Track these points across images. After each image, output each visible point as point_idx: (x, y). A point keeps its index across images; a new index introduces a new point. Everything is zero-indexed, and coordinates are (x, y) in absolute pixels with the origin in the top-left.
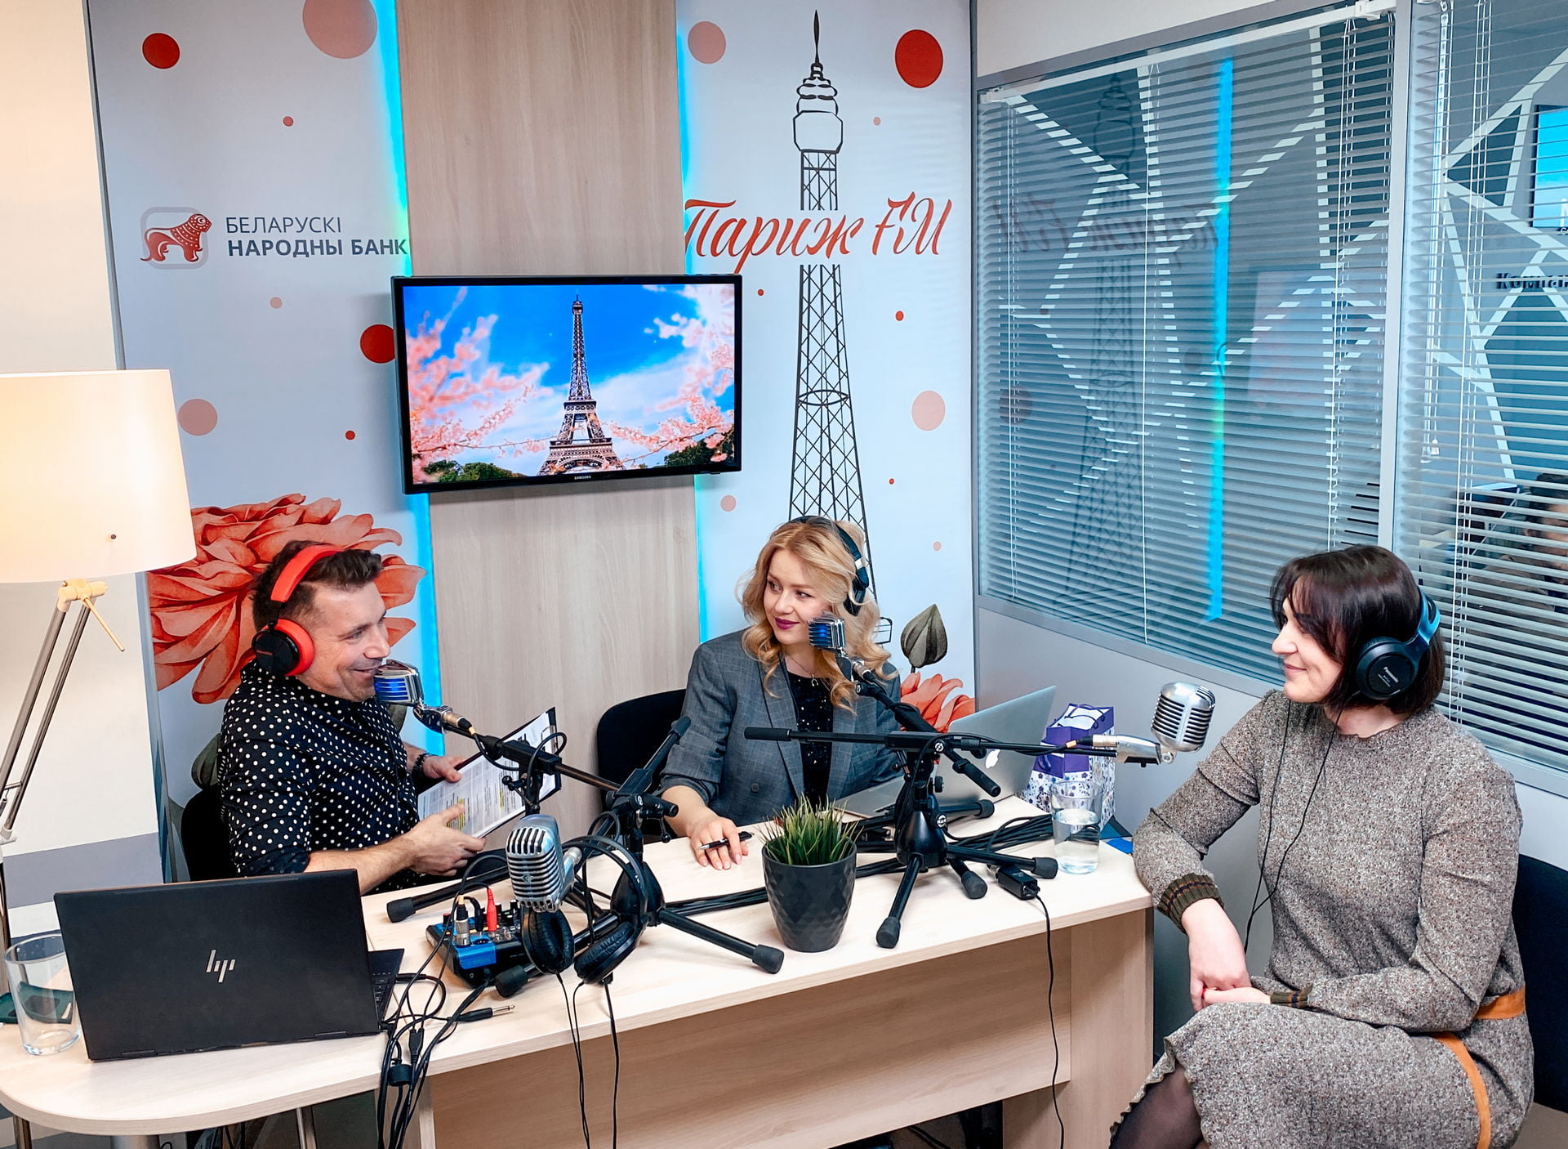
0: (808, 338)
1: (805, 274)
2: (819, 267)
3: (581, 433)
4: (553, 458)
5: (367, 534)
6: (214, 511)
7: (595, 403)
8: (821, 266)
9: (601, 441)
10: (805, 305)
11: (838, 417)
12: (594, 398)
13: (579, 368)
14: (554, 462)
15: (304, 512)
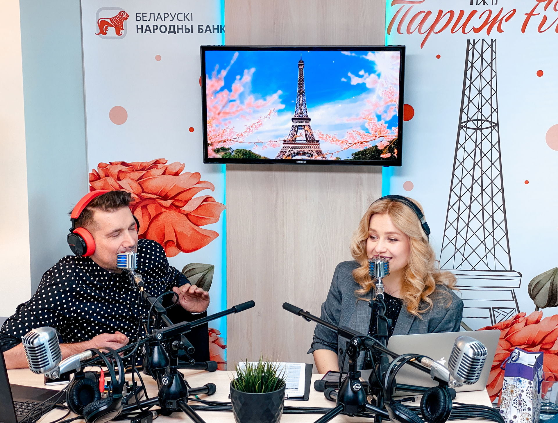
0: (470, 86)
1: (470, 46)
2: (481, 41)
3: (301, 136)
4: (284, 150)
5: (197, 183)
6: (124, 164)
7: (310, 119)
8: (483, 40)
9: (313, 141)
10: (469, 65)
11: (489, 137)
12: (309, 116)
13: (301, 99)
14: (285, 152)
15: (166, 168)
